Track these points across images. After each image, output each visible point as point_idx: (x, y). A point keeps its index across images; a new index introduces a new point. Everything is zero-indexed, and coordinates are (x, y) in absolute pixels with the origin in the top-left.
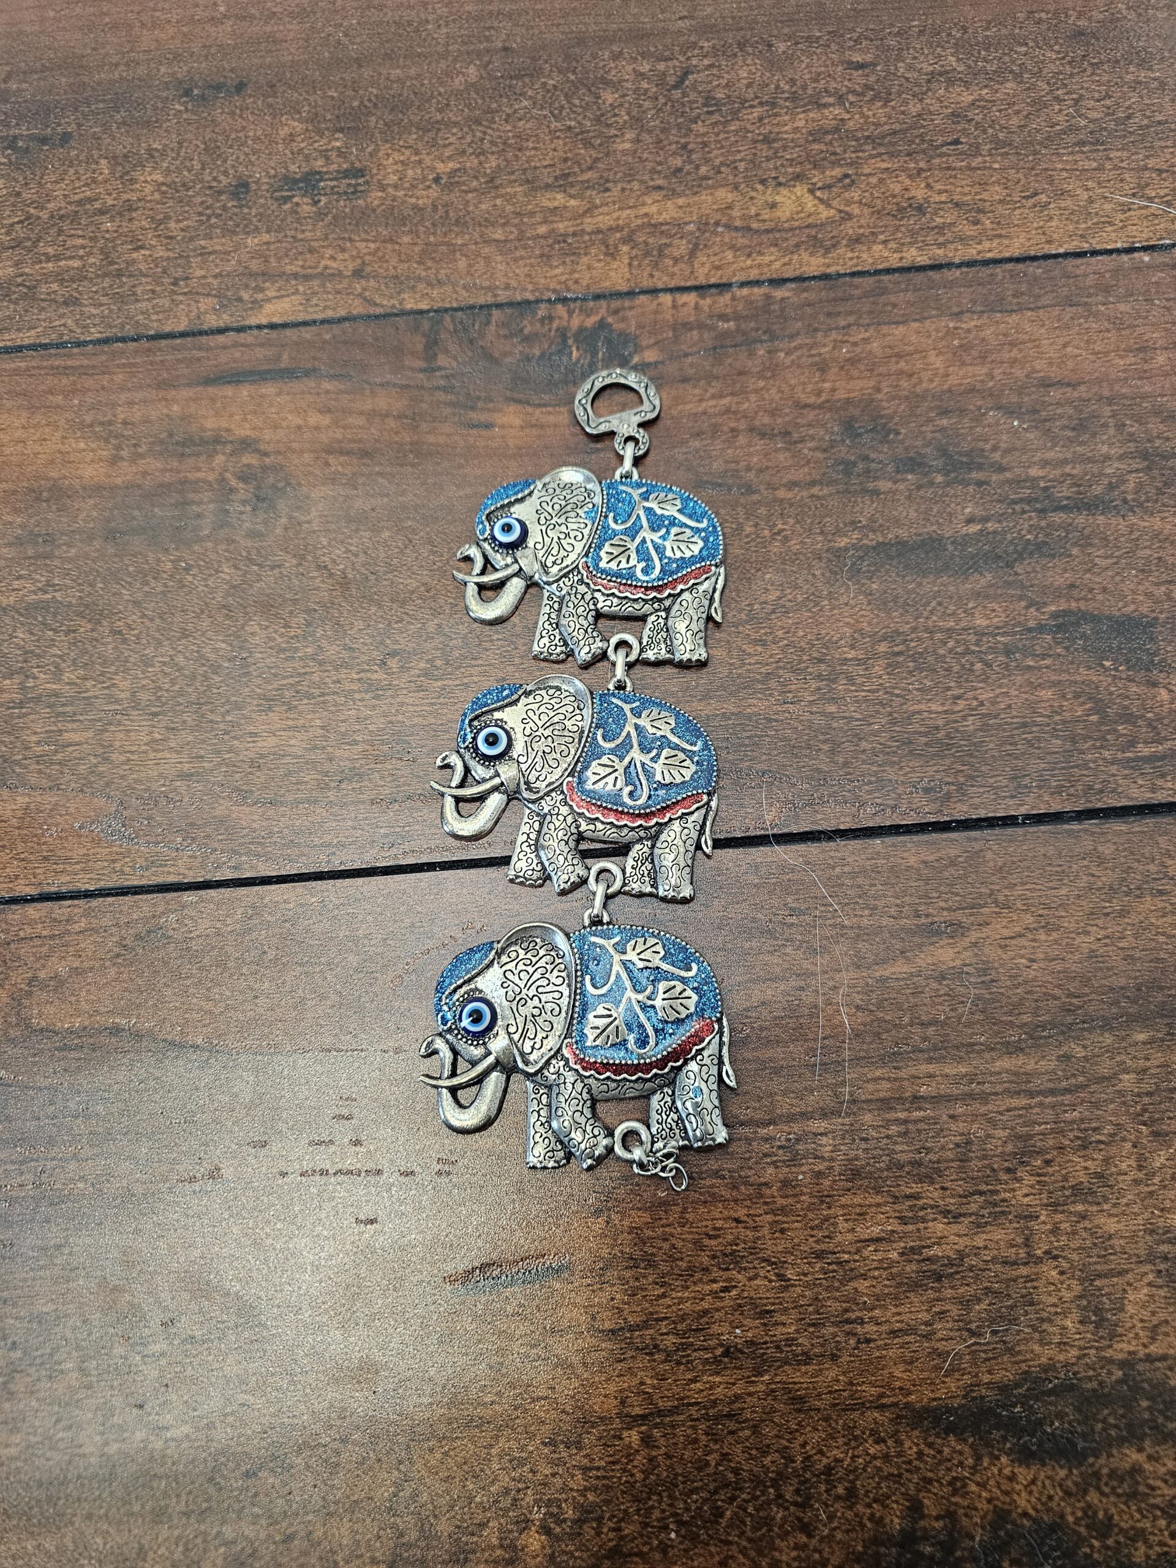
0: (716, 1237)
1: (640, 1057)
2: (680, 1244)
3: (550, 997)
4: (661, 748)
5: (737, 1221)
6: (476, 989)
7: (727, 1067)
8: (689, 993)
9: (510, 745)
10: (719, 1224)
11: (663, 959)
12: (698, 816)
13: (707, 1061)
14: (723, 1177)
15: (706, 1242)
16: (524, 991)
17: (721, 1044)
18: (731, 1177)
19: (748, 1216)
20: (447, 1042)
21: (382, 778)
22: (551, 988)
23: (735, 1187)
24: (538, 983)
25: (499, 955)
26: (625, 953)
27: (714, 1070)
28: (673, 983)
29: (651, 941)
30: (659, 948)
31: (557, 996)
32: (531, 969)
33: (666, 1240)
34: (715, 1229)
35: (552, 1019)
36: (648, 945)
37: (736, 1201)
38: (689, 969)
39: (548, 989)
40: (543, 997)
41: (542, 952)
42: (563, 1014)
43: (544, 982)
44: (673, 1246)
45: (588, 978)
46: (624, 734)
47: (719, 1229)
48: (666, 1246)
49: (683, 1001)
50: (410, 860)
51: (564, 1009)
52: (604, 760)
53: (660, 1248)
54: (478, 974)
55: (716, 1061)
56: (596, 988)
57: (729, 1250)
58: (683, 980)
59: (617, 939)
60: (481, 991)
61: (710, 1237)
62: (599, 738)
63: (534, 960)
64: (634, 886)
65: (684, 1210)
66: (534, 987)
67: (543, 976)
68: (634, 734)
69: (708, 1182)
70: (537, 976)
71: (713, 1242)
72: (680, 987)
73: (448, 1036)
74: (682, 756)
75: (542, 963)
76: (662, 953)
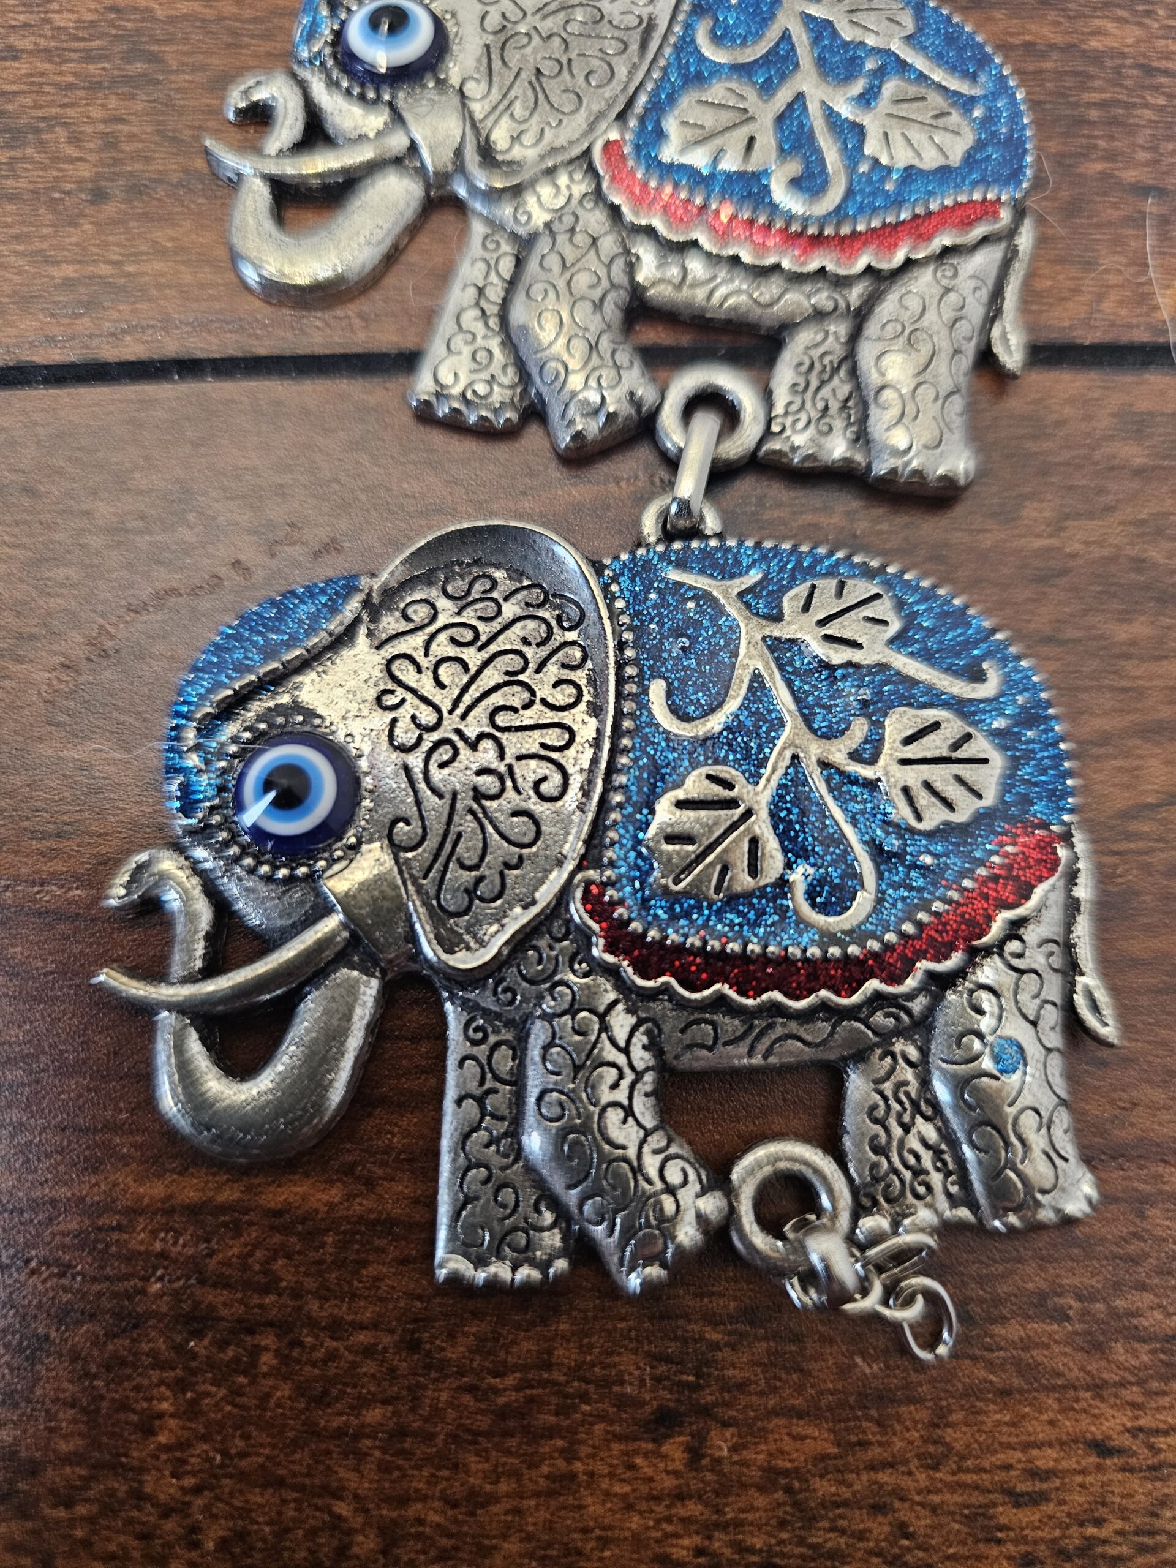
0: (1036, 1499)
1: (828, 938)
2: (921, 1523)
3: (531, 742)
4: (880, 74)
5: (1102, 1448)
6: (297, 707)
7: (1089, 980)
8: (980, 746)
9: (441, 44)
10: (1045, 1459)
11: (899, 641)
12: (986, 260)
13: (1036, 959)
14: (1062, 1316)
15: (1005, 1514)
16: (451, 722)
17: (1073, 907)
18: (1085, 1314)
19: (1135, 1432)
20: (196, 868)
21: (75, 139)
22: (536, 714)
23: (1097, 1347)
24: (497, 699)
25: (373, 609)
26: (777, 618)
27: (1053, 989)
28: (932, 714)
29: (858, 589)
30: (883, 609)
31: (554, 737)
32: (473, 657)
33: (878, 1509)
34: (1034, 1474)
35: (539, 808)
36: (849, 600)
37: (1098, 1388)
38: (978, 677)
39: (528, 717)
40: (514, 744)
41: (510, 610)
42: (574, 793)
43: (515, 696)
44: (902, 1530)
45: (657, 690)
46: (772, 34)
47: (1046, 1475)
48: (880, 1527)
49: (965, 771)
50: (132, 350)
51: (576, 781)
52: (717, 91)
53: (862, 1536)
54: (304, 665)
55: (1057, 961)
56: (686, 718)
57: (1074, 1539)
58: (960, 707)
59: (754, 576)
60: (310, 714)
61: (1018, 1500)
62: (702, 40)
63: (485, 630)
64: (799, 440)
65: (940, 1419)
66: (481, 712)
67: (512, 679)
68: (801, 38)
69: (1013, 1331)
70: (492, 676)
71: (1027, 1516)
72: (953, 726)
73: (200, 853)
74: (937, 100)
75: (510, 639)
76: (895, 626)
